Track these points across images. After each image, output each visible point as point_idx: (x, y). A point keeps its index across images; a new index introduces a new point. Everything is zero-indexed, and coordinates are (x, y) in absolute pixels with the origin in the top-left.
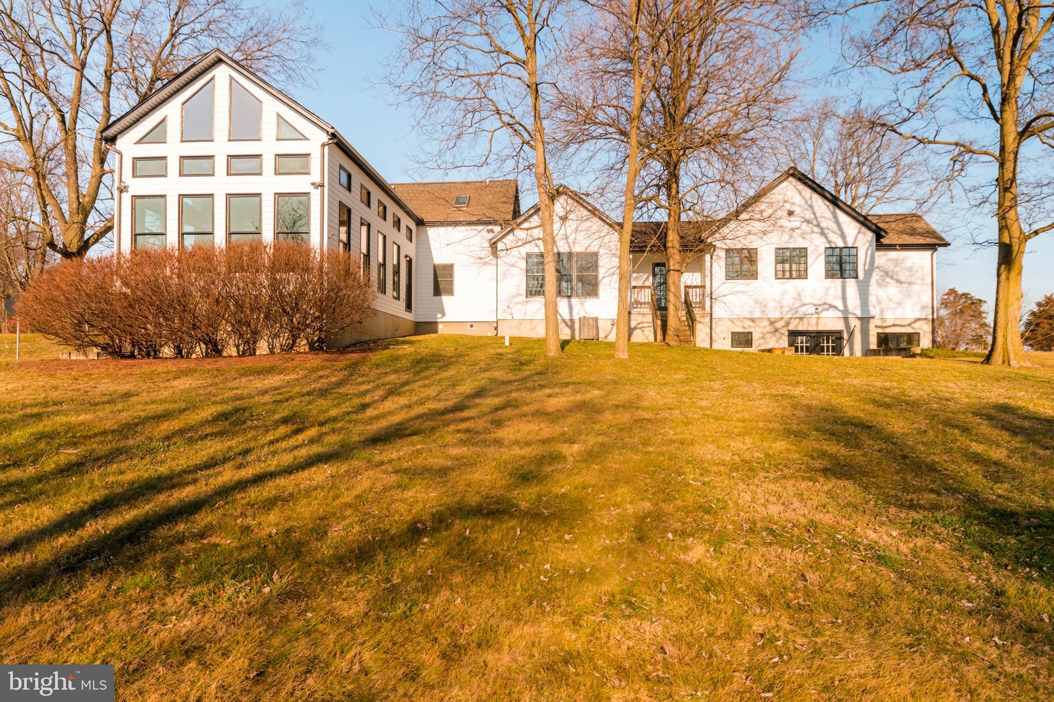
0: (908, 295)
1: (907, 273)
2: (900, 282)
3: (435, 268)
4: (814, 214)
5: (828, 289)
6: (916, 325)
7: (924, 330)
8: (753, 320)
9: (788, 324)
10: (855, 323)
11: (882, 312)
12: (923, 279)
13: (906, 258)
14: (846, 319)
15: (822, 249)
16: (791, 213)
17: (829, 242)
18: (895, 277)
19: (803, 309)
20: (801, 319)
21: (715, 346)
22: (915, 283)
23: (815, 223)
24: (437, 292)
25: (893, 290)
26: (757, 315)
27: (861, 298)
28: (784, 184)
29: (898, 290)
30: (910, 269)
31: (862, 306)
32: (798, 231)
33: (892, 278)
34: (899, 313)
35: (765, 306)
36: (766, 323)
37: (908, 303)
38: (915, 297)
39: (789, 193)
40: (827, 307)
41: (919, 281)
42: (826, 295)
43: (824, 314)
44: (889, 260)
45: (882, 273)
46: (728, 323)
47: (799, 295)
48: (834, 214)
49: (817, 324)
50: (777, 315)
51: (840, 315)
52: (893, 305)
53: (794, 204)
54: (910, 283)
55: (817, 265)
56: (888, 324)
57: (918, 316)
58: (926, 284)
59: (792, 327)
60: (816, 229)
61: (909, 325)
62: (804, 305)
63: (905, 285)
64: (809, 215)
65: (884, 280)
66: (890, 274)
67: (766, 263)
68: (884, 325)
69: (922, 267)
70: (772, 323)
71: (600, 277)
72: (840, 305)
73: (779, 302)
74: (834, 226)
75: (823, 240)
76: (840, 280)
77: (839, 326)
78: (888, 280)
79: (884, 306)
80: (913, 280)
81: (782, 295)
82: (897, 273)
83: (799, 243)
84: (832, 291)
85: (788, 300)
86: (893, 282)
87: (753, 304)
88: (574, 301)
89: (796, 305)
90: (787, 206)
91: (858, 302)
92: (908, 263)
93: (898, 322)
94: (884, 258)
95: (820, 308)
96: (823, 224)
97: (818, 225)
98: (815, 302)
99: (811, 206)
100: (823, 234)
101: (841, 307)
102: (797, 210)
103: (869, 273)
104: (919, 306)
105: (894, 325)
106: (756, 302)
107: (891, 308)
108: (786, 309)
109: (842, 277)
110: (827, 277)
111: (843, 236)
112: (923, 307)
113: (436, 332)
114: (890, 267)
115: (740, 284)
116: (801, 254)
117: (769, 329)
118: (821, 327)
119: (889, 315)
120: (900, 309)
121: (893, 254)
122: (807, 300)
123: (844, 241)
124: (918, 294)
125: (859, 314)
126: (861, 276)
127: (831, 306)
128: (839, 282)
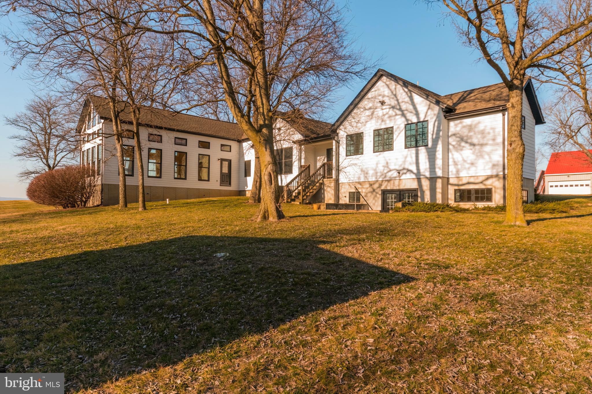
0: (480, 155)
1: (479, 136)
2: (473, 145)
3: (245, 162)
4: (397, 100)
5: (406, 157)
6: (489, 182)
7: (496, 185)
8: (360, 183)
9: (380, 185)
10: (426, 184)
11: (458, 171)
12: (494, 140)
13: (479, 123)
14: (419, 180)
15: (403, 126)
16: (383, 103)
17: (407, 120)
18: (469, 141)
19: (390, 174)
20: (389, 181)
21: (341, 202)
22: (486, 144)
23: (398, 107)
24: (246, 176)
25: (467, 153)
26: (362, 180)
27: (429, 162)
28: (380, 83)
29: (471, 151)
30: (482, 132)
31: (430, 168)
32: (387, 116)
33: (466, 142)
34: (472, 172)
35: (367, 173)
36: (367, 186)
37: (481, 163)
38: (486, 157)
39: (382, 89)
40: (405, 171)
41: (491, 142)
42: (404, 162)
43: (403, 177)
44: (464, 127)
45: (458, 139)
46: (347, 187)
47: (387, 163)
48: (411, 98)
49: (399, 185)
50: (374, 179)
51: (414, 176)
52: (467, 166)
53: (384, 96)
54: (482, 145)
55: (399, 140)
56: (465, 181)
57: (489, 173)
58: (498, 144)
59: (383, 188)
60: (399, 112)
61: (481, 182)
62: (390, 171)
63: (477, 147)
64: (393, 102)
65: (460, 145)
66: (465, 138)
67: (368, 143)
68: (461, 183)
69: (493, 129)
70: (371, 185)
71: (293, 161)
72: (414, 168)
73: (375, 170)
74: (411, 107)
75: (403, 119)
76: (414, 149)
77: (414, 185)
78: (463, 144)
79: (459, 167)
80: (485, 142)
81: (377, 164)
82: (471, 137)
83: (389, 124)
84: (409, 159)
85: (381, 168)
86: (467, 146)
87: (360, 172)
88: (283, 176)
89: (385, 171)
90: (381, 99)
91: (427, 165)
92: (481, 127)
93: (472, 180)
94: (455, 126)
95: (401, 173)
96: (404, 107)
97: (400, 109)
98: (397, 168)
99: (395, 95)
100: (403, 115)
101: (415, 171)
102: (386, 100)
103: (435, 142)
104: (490, 165)
105: (469, 183)
106: (362, 170)
107: (465, 168)
108: (379, 174)
109: (417, 146)
110: (406, 147)
111: (417, 114)
112: (494, 165)
114: (465, 132)
115: (354, 159)
116: (389, 131)
117: (370, 189)
118: (402, 187)
119: (463, 174)
120: (473, 169)
121: (468, 121)
122: (392, 167)
123: (418, 117)
124: (489, 154)
125: (428, 174)
126: (430, 144)
127: (408, 170)
128: (413, 150)
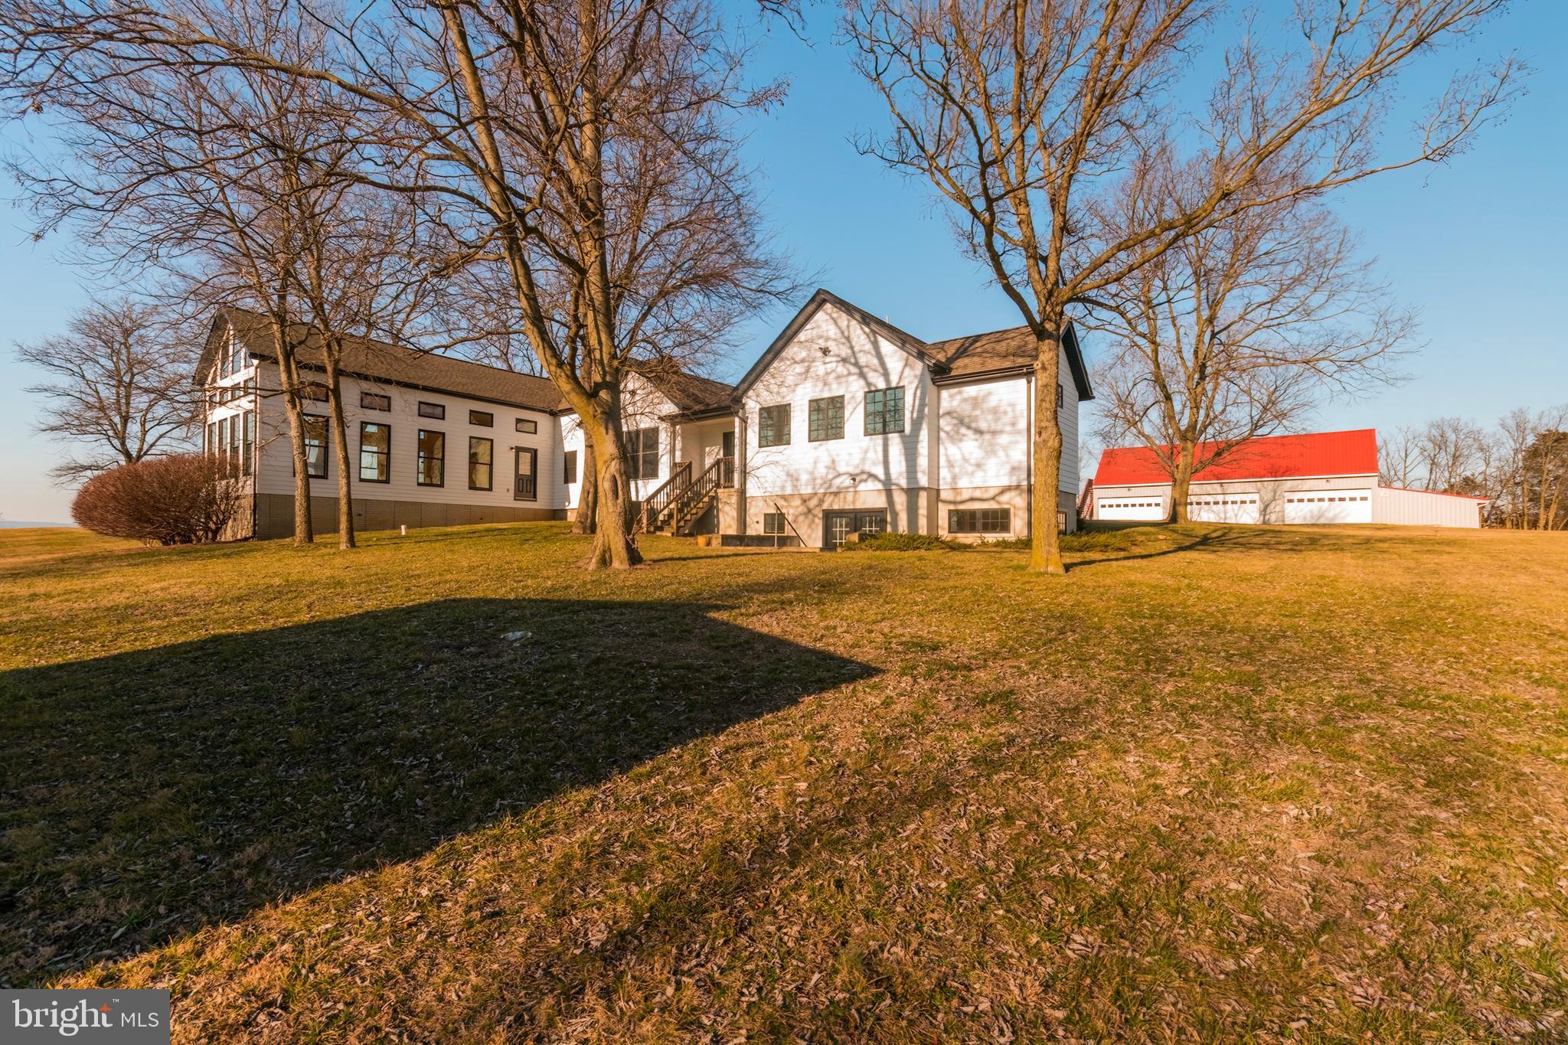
0: (991, 451)
1: (990, 417)
2: (979, 432)
3: (566, 456)
4: (852, 348)
5: (866, 452)
6: (1005, 498)
7: (1016, 502)
8: (784, 497)
9: (822, 501)
10: (900, 500)
11: (954, 478)
12: (1013, 424)
13: (990, 394)
14: (889, 493)
15: (860, 395)
16: (825, 351)
17: (869, 384)
18: (973, 425)
19: (838, 481)
20: (836, 494)
21: (750, 532)
22: (1001, 432)
23: (853, 360)
24: (567, 481)
25: (970, 447)
26: (789, 491)
27: (907, 460)
28: (820, 316)
29: (976, 444)
30: (995, 411)
31: (908, 472)
32: (833, 376)
33: (969, 427)
34: (978, 481)
35: (797, 480)
36: (797, 502)
37: (992, 463)
38: (1001, 453)
39: (824, 326)
40: (864, 477)
41: (1008, 428)
42: (863, 460)
43: (862, 487)
44: (965, 400)
45: (955, 421)
46: (761, 503)
47: (833, 462)
48: (876, 345)
49: (854, 502)
50: (809, 491)
51: (880, 486)
52: (970, 469)
53: (827, 339)
54: (994, 433)
55: (855, 419)
56: (966, 495)
57: (1005, 481)
58: (1019, 432)
59: (825, 506)
60: (854, 370)
61: (993, 498)
62: (839, 475)
63: (987, 437)
64: (845, 351)
65: (957, 432)
66: (967, 420)
67: (799, 423)
68: (959, 499)
69: (1013, 405)
70: (804, 501)
71: (659, 454)
72: (880, 472)
73: (812, 473)
74: (875, 362)
75: (862, 382)
76: (880, 437)
77: (880, 502)
78: (963, 430)
79: (957, 470)
80: (999, 427)
81: (815, 463)
82: (976, 419)
83: (836, 391)
84: (871, 455)
85: (821, 470)
86: (970, 433)
87: (784, 477)
88: (640, 482)
89: (830, 476)
90: (822, 343)
91: (903, 467)
92: (993, 402)
93: (977, 494)
94: (950, 399)
95: (858, 479)
96: (863, 359)
97: (856, 364)
98: (851, 470)
99: (848, 339)
100: (862, 375)
101: (882, 477)
102: (832, 346)
103: (917, 425)
104: (1007, 468)
105: (972, 499)
106: (789, 474)
107: (966, 473)
108: (819, 482)
109: (885, 432)
110: (866, 434)
111: (886, 374)
112: (1014, 469)
114: (966, 409)
115: (774, 452)
116: (837, 404)
117: (802, 509)
118: (859, 506)
119: (963, 483)
120: (980, 474)
121: (971, 391)
122: (842, 469)
123: (888, 381)
124: (1005, 449)
125: (903, 483)
126: (908, 429)
127: (871, 475)
128: (879, 439)
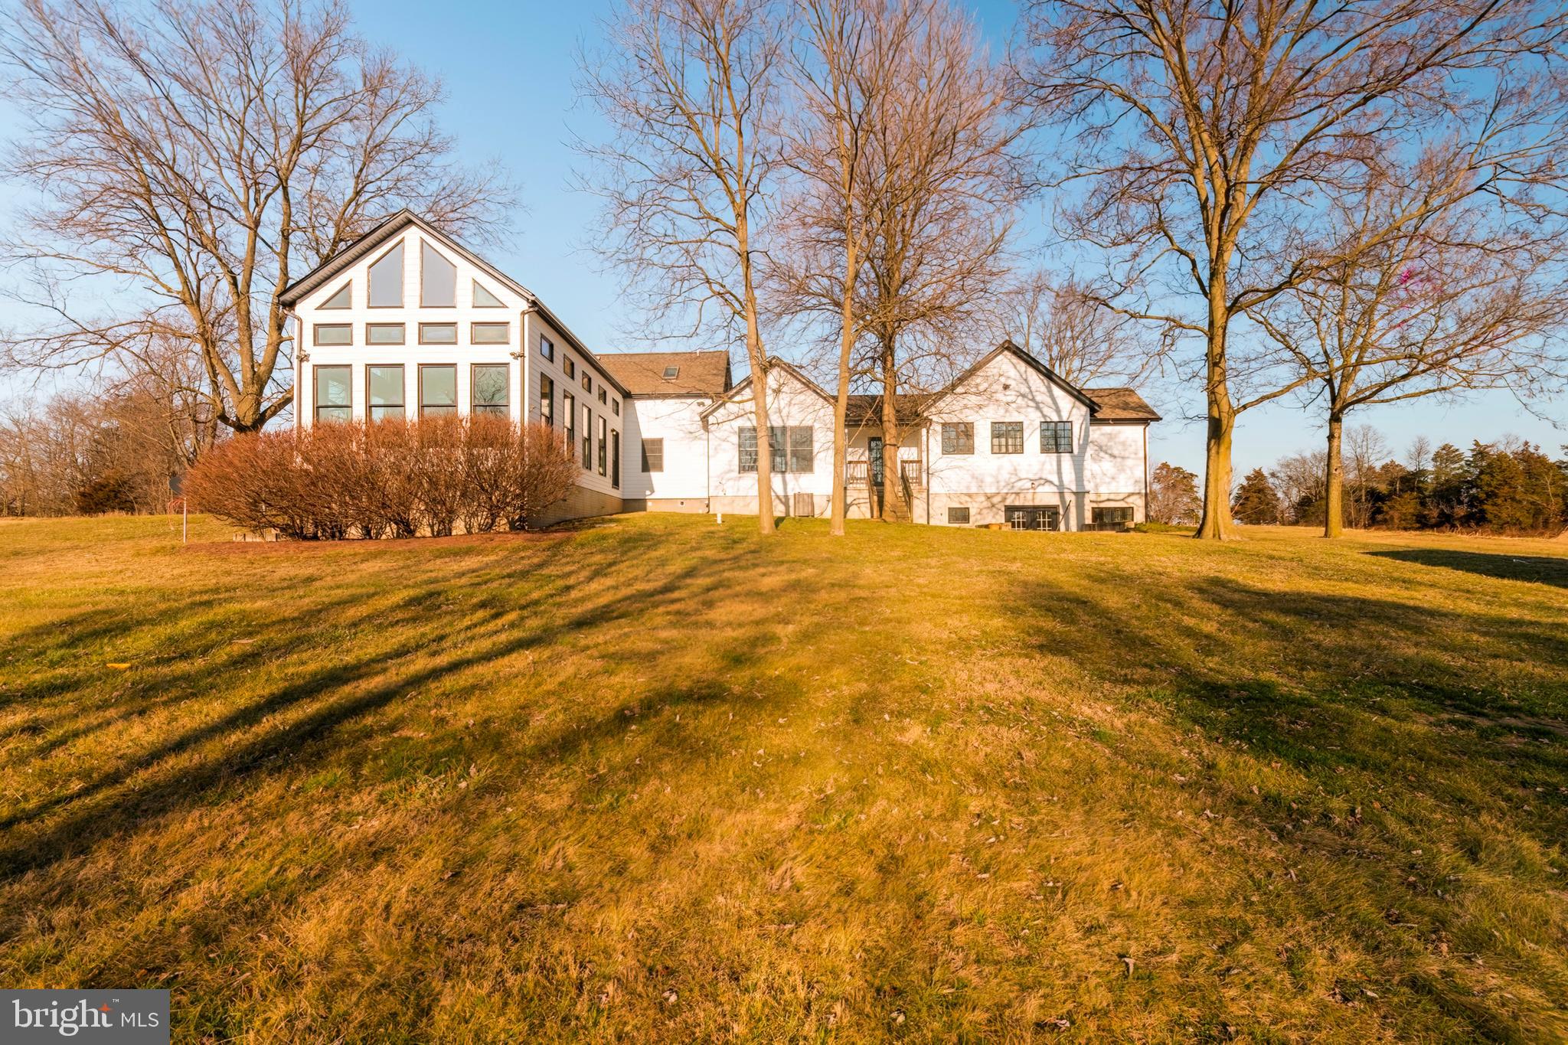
0: (1122, 470)
1: (1120, 447)
2: (1113, 456)
3: (643, 443)
4: (1029, 388)
5: (1043, 464)
6: (1130, 500)
7: (1138, 503)
8: (970, 495)
9: (1004, 499)
10: (1070, 498)
11: (1097, 486)
12: (1136, 454)
13: (1120, 432)
14: (1061, 494)
15: (1037, 423)
16: (1006, 387)
17: (1044, 416)
18: (1109, 451)
19: (1019, 484)
20: (1017, 494)
21: (932, 522)
22: (1128, 457)
23: (1030, 397)
24: (646, 468)
25: (1107, 465)
26: (974, 490)
27: (1076, 472)
28: (1000, 357)
29: (1112, 464)
30: (1123, 444)
31: (1077, 480)
32: (1014, 405)
33: (1106, 452)
34: (1113, 488)
35: (982, 481)
36: (983, 499)
37: (1122, 477)
38: (1128, 471)
39: (1004, 367)
40: (1042, 481)
41: (1132, 456)
42: (1042, 470)
43: (1040, 489)
44: (1103, 434)
45: (1096, 448)
46: (945, 499)
47: (1015, 469)
48: (1050, 391)
49: (1033, 499)
50: (994, 490)
51: (1055, 489)
52: (1107, 480)
53: (1009, 377)
54: (1123, 458)
55: (1033, 440)
56: (1104, 497)
57: (1131, 490)
58: (1139, 459)
59: (1008, 502)
60: (1031, 404)
61: (1123, 500)
62: (1020, 480)
63: (1119, 460)
64: (1024, 389)
65: (1098, 455)
66: (1104, 448)
67: (983, 437)
68: (1099, 499)
69: (1135, 441)
70: (989, 498)
71: (815, 451)
72: (1055, 479)
73: (996, 477)
74: (1049, 401)
75: (1039, 414)
76: (1056, 455)
77: (1054, 500)
78: (1102, 454)
79: (1097, 480)
80: (1126, 454)
81: (999, 469)
82: (1111, 447)
83: (1015, 417)
84: (1047, 467)
85: (1005, 476)
86: (1107, 456)
87: (970, 479)
88: (789, 476)
89: (1013, 480)
90: (1003, 380)
91: (1073, 476)
92: (1122, 438)
93: (1112, 497)
94: (1098, 433)
95: (1036, 483)
96: (1039, 398)
97: (1033, 400)
98: (1031, 477)
99: (1026, 380)
100: (1038, 408)
101: (1056, 482)
102: (1012, 383)
103: (1083, 448)
104: (1132, 481)
105: (1109, 500)
106: (973, 477)
107: (1105, 483)
108: (1002, 484)
109: (1057, 452)
110: (1043, 451)
111: (1058, 411)
112: (1136, 482)
113: (645, 509)
114: (1103, 441)
115: (957, 459)
116: (1017, 428)
117: (986, 504)
118: (1037, 503)
119: (1103, 489)
120: (1114, 484)
121: (1107, 429)
122: (1023, 475)
123: (1060, 416)
124: (1131, 469)
125: (1074, 488)
126: (1076, 450)
127: (1047, 481)
128: (1054, 456)
